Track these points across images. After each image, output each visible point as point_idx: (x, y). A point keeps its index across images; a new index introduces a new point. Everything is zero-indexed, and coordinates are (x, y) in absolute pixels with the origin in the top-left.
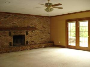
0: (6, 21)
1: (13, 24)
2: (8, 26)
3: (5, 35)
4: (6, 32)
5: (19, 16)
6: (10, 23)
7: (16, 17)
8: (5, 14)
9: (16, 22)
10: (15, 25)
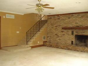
0: (70, 21)
1: (75, 23)
2: (71, 25)
3: (68, 34)
4: (69, 31)
5: (83, 15)
6: (73, 23)
7: (79, 16)
8: (69, 15)
9: (78, 21)
10: (77, 24)
